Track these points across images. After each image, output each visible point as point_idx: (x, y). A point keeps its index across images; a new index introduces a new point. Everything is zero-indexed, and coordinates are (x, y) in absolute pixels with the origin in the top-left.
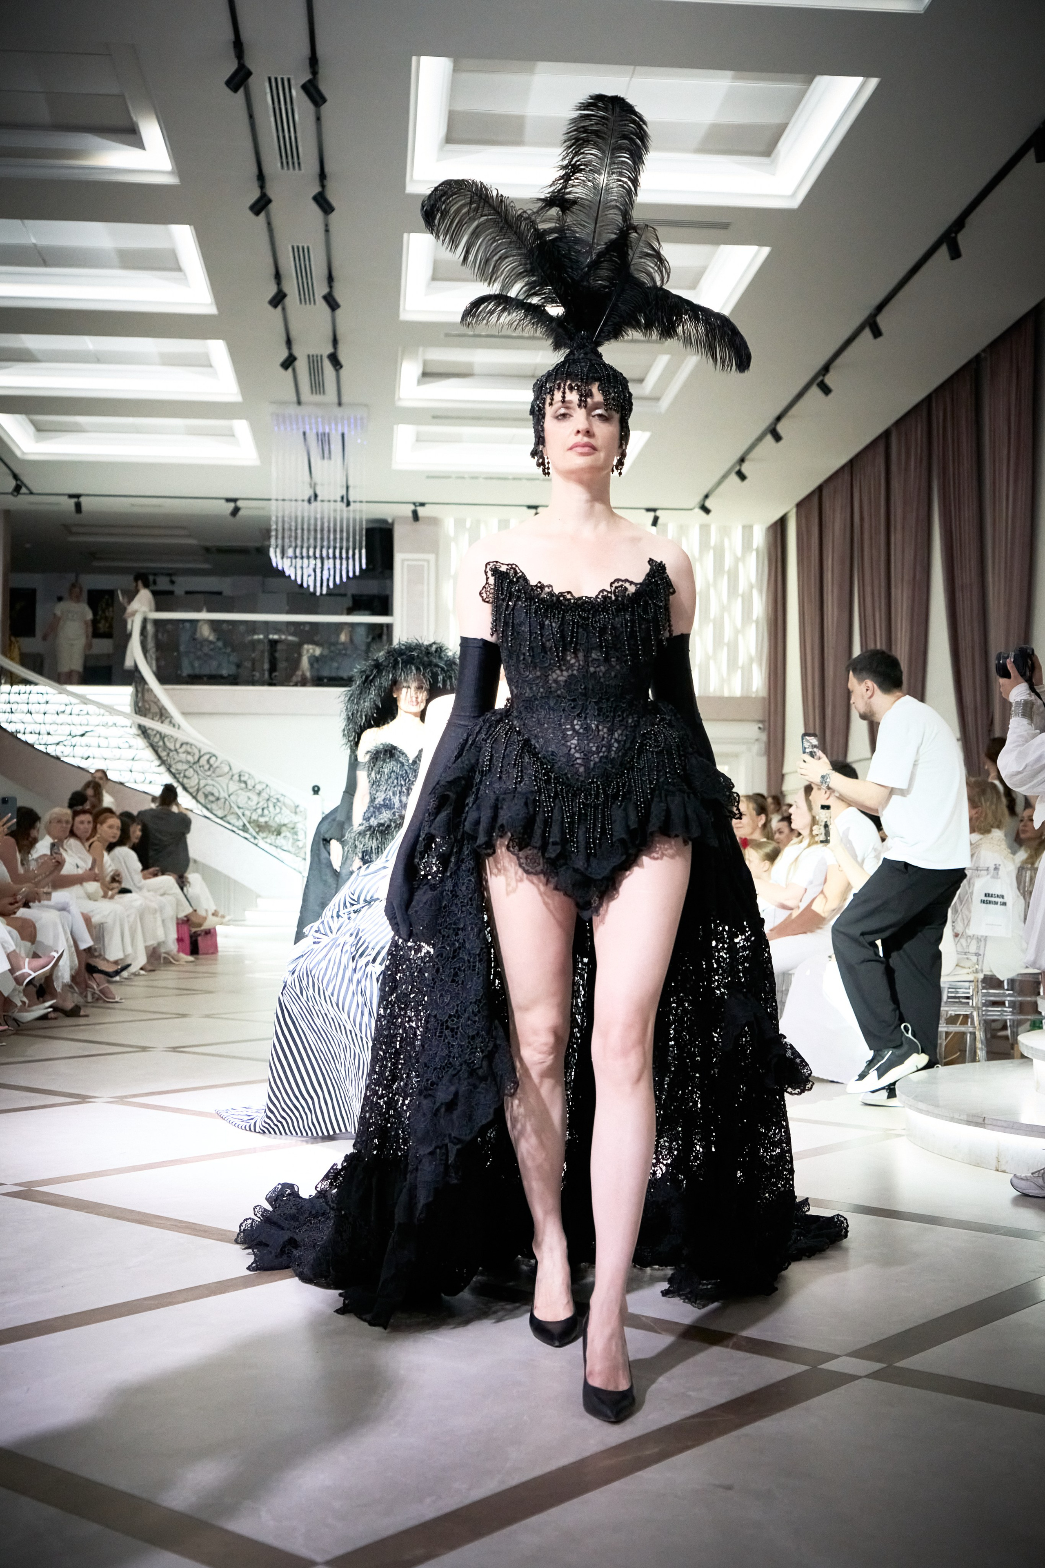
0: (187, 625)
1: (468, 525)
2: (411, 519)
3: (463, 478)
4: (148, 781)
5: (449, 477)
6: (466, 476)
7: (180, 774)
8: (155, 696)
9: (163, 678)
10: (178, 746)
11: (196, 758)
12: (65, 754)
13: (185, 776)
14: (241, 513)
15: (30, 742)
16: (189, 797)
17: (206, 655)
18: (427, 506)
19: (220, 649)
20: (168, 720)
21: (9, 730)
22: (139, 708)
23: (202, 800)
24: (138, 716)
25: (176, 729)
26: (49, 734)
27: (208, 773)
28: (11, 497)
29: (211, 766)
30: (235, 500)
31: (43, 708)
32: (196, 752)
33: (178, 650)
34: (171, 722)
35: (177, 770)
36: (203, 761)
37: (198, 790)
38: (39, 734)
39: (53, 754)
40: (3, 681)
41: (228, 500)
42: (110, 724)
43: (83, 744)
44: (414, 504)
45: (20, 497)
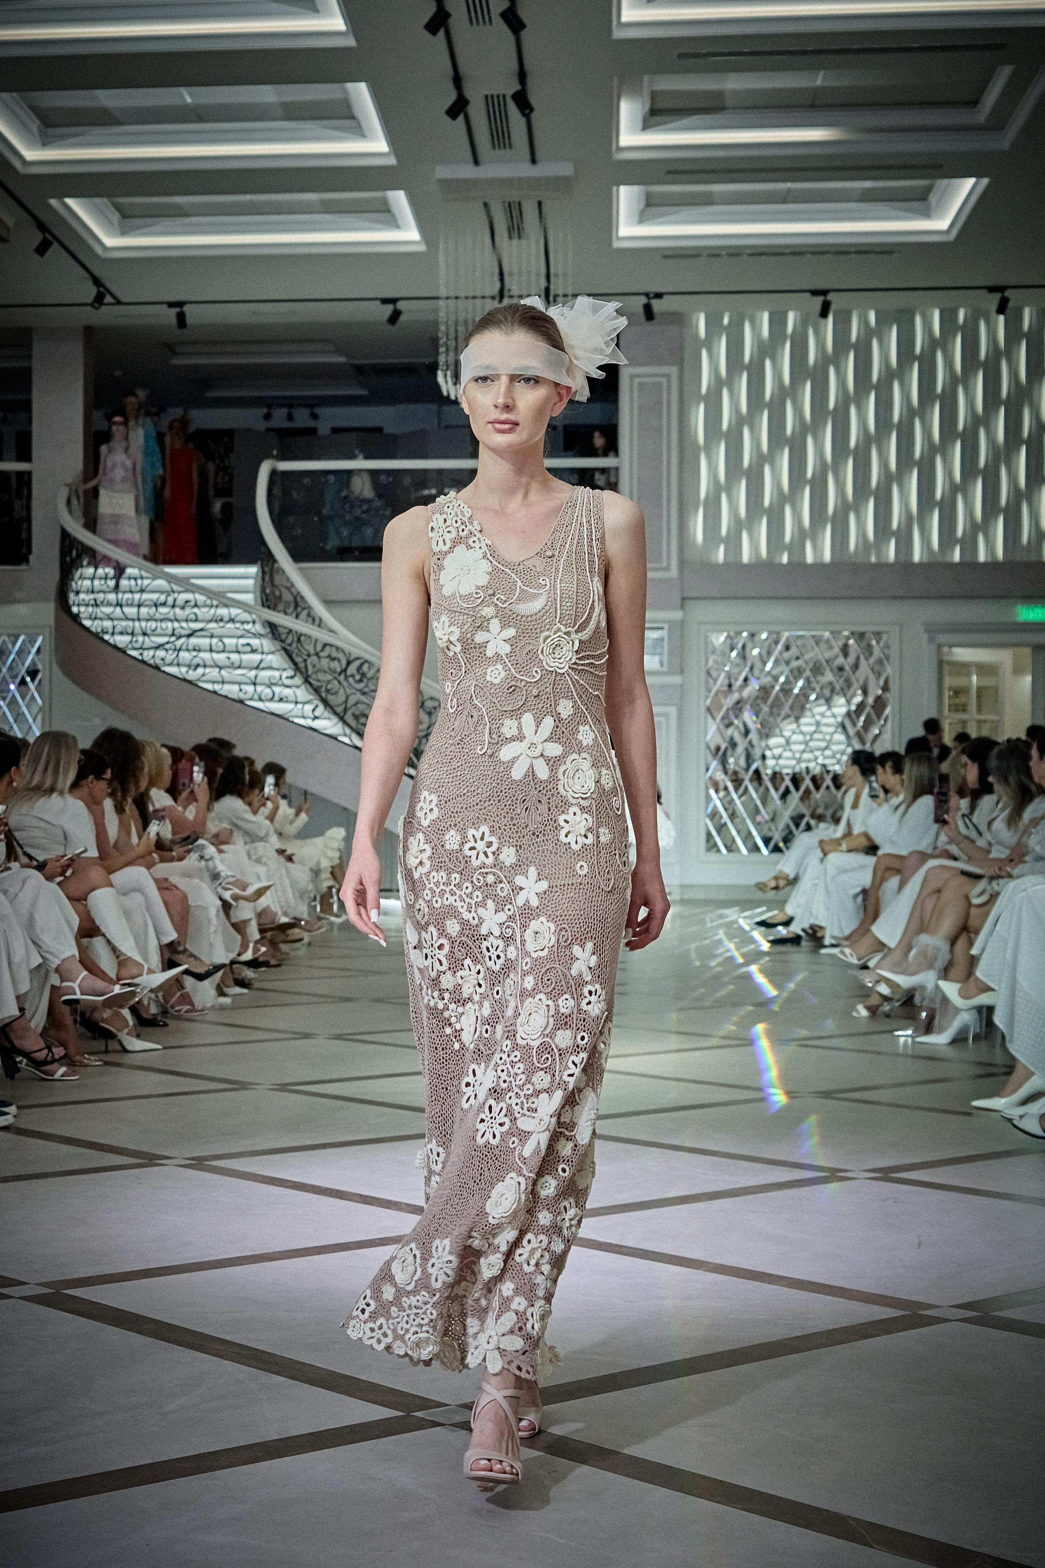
0: (332, 478)
1: (726, 321)
2: (643, 318)
3: (718, 255)
4: (277, 698)
5: (699, 256)
6: (723, 253)
7: (321, 687)
8: (288, 579)
9: (298, 555)
10: (319, 647)
11: (344, 663)
12: (168, 661)
13: (327, 691)
14: (402, 318)
15: (120, 645)
16: (335, 720)
17: (357, 518)
18: (666, 297)
19: (377, 510)
20: (305, 612)
21: (93, 629)
22: (266, 595)
23: (353, 723)
24: (266, 610)
25: (316, 628)
26: (145, 634)
27: (360, 686)
28: (89, 308)
29: (363, 675)
30: (393, 301)
31: (137, 596)
32: (341, 656)
33: (319, 513)
34: (309, 615)
35: (318, 681)
36: (352, 669)
37: (345, 710)
38: (132, 634)
39: (152, 662)
40: (85, 563)
41: (385, 301)
42: (226, 618)
43: (190, 647)
44: (647, 295)
45: (103, 307)
